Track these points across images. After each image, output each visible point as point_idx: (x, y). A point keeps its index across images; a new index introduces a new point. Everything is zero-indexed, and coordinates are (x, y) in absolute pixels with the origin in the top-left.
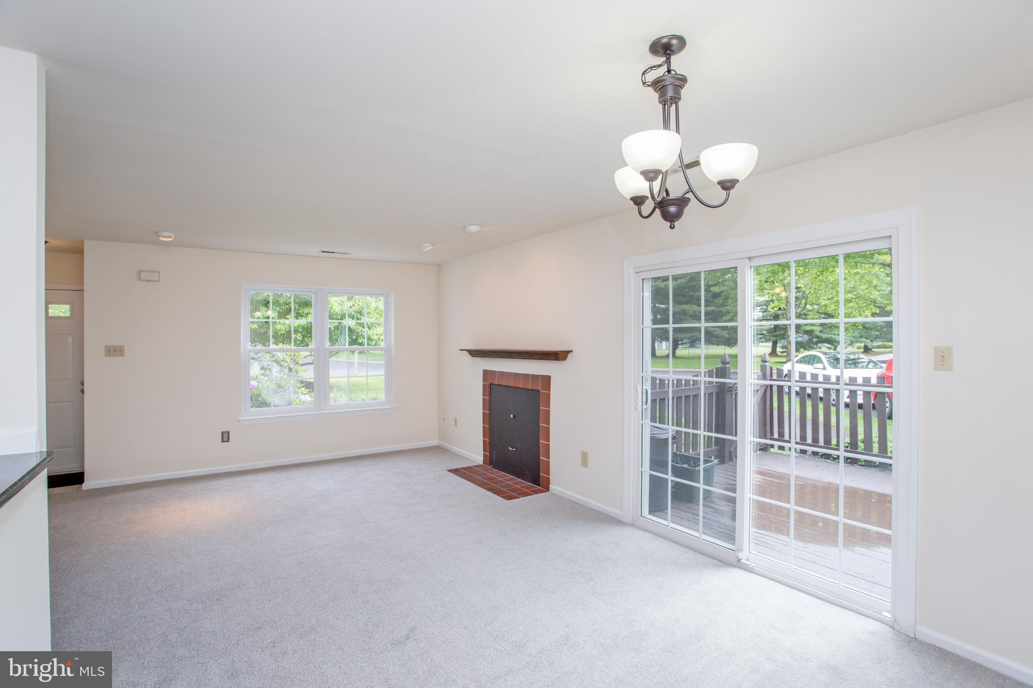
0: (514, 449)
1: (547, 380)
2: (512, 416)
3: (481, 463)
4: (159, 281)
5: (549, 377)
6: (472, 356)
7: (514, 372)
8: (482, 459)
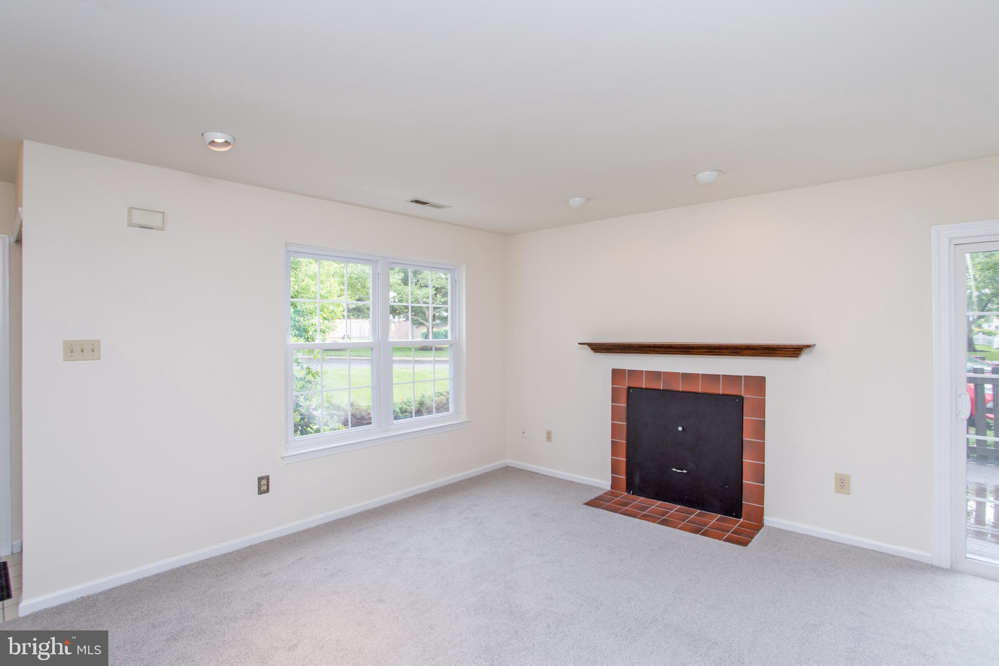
0: (685, 471)
1: (758, 383)
2: (680, 429)
3: (609, 488)
4: (162, 229)
5: (763, 379)
6: (595, 352)
7: (681, 371)
8: (610, 483)
